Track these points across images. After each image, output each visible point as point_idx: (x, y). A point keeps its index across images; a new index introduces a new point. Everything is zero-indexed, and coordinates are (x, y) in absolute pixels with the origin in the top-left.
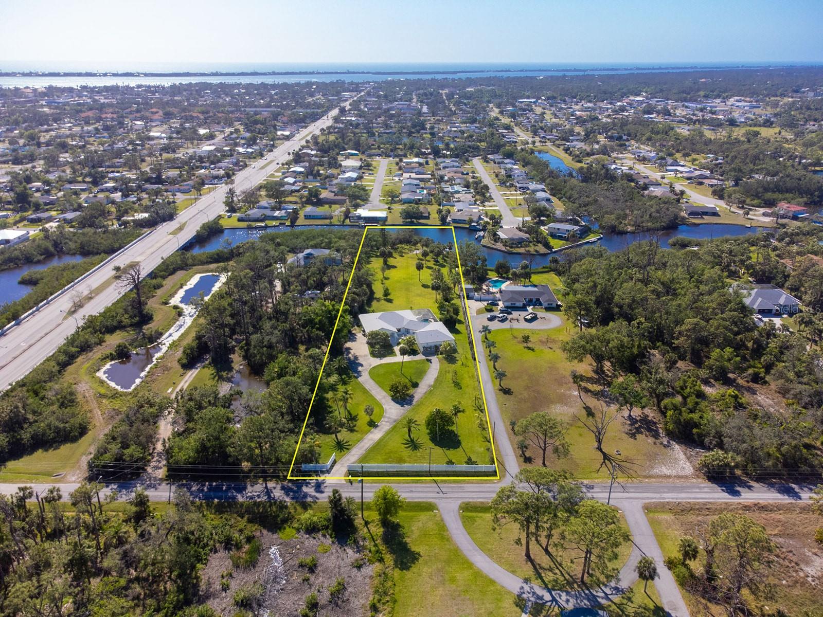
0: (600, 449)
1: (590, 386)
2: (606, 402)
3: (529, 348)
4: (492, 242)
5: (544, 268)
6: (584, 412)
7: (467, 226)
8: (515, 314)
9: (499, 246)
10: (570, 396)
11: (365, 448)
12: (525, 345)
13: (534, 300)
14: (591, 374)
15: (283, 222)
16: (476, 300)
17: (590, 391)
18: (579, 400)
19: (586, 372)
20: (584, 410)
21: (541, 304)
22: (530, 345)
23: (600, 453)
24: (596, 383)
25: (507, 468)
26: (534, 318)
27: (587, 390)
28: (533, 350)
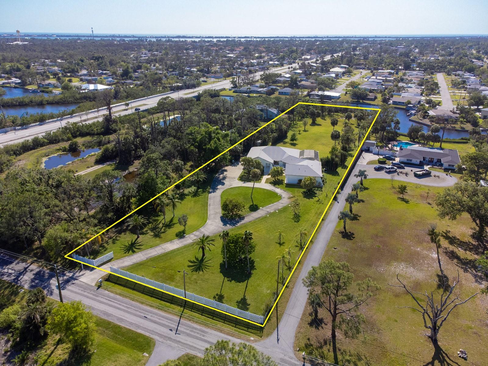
0: (434, 340)
1: (461, 252)
2: (476, 276)
3: (403, 200)
4: (421, 118)
5: (462, 139)
6: (435, 281)
7: (405, 107)
8: (407, 169)
9: (427, 121)
10: (425, 257)
11: (150, 255)
12: (401, 196)
13: (435, 161)
14: (468, 239)
15: (262, 95)
16: (374, 154)
17: (458, 258)
18: (436, 265)
19: (464, 235)
20: (437, 279)
21: (441, 165)
22: (406, 197)
23: (431, 346)
24: (471, 250)
25: (281, 325)
26: (427, 175)
27: (453, 255)
28: (407, 202)
